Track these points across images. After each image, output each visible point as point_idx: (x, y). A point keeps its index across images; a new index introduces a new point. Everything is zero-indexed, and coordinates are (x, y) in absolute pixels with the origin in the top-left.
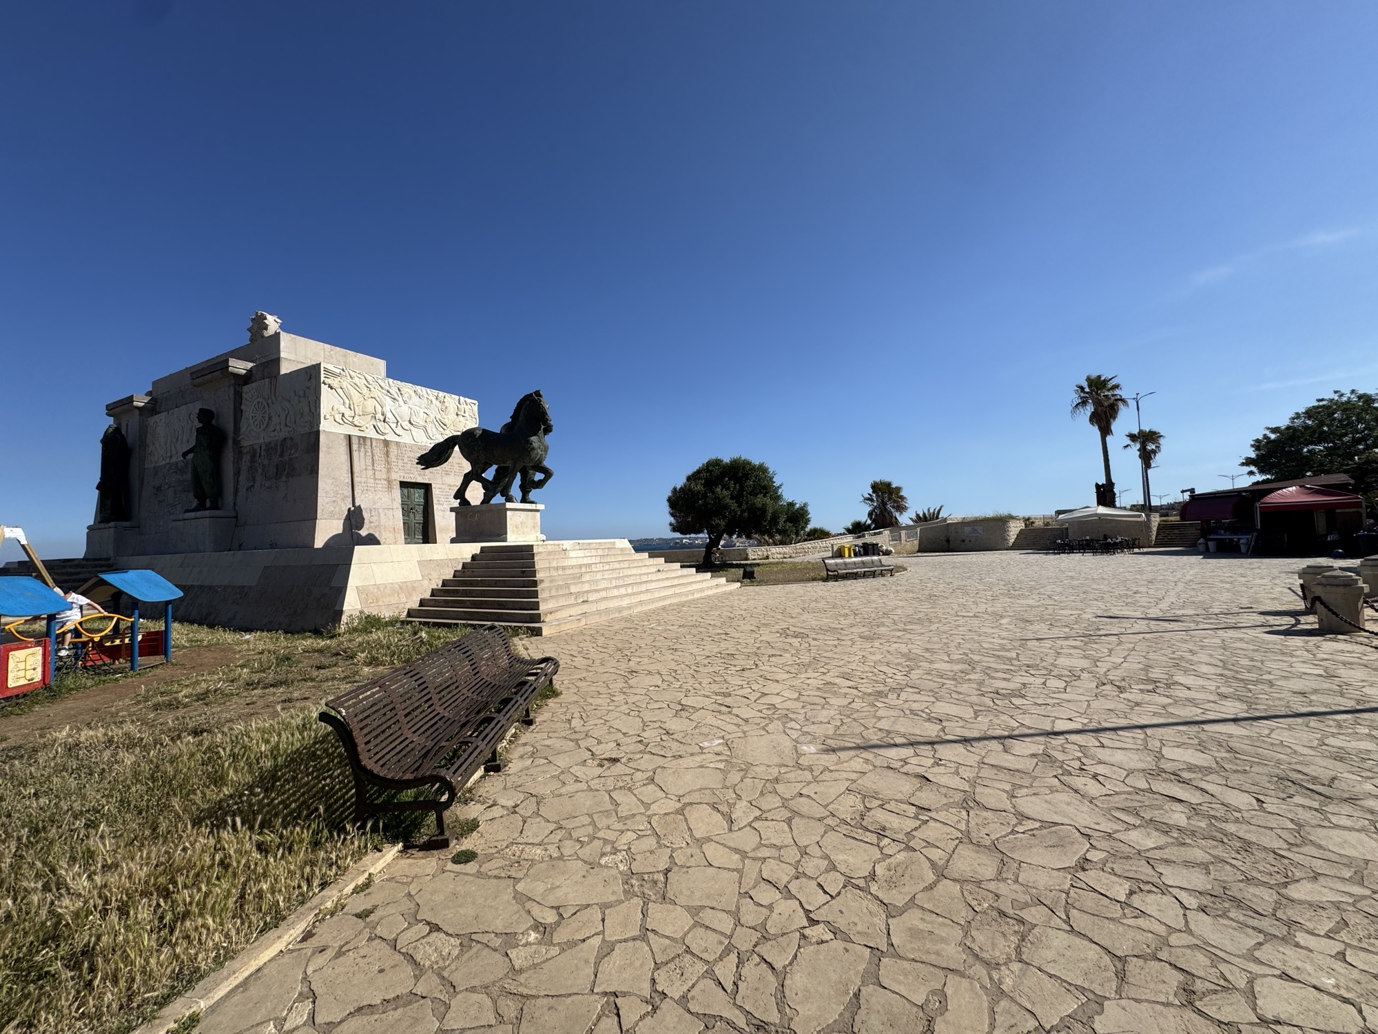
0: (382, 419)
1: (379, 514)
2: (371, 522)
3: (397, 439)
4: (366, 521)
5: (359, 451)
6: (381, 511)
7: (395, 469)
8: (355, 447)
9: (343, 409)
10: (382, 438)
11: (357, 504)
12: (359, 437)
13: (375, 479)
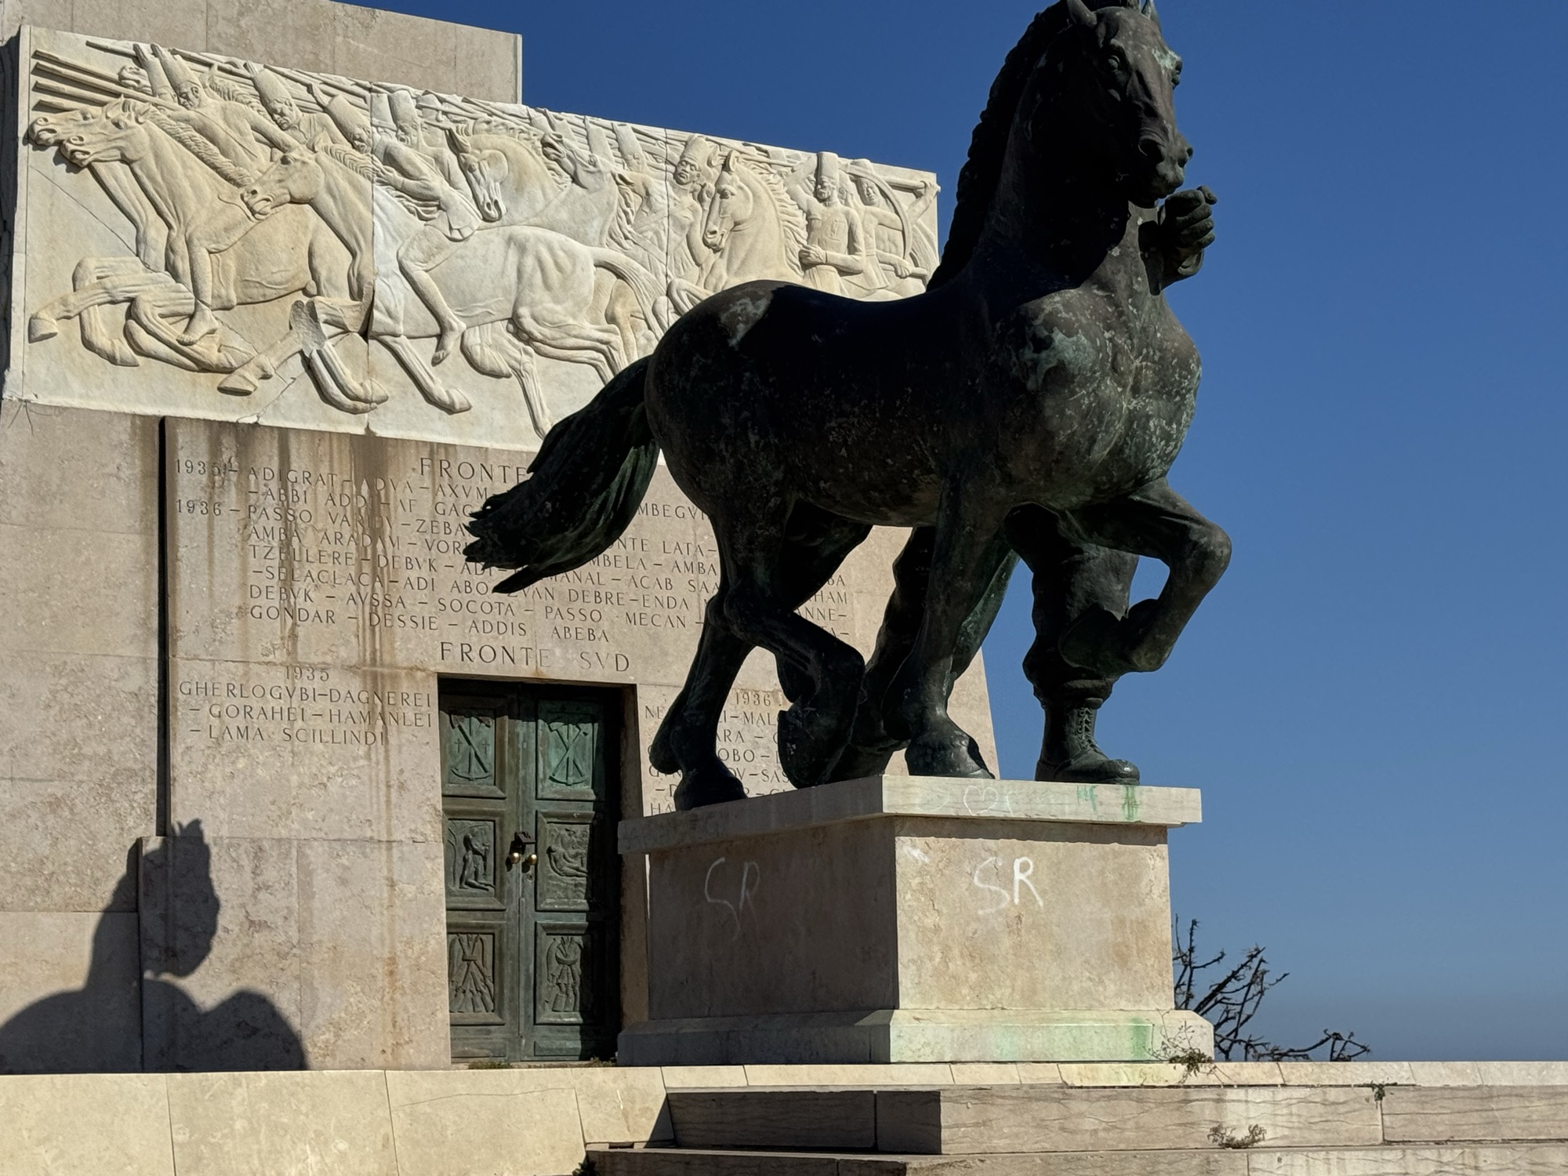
0: (352, 317)
1: (306, 873)
2: (255, 925)
3: (438, 430)
4: (227, 919)
5: (212, 506)
6: (317, 854)
7: (415, 602)
8: (188, 485)
9: (130, 275)
10: (354, 426)
11: (181, 817)
12: (217, 430)
13: (294, 667)
